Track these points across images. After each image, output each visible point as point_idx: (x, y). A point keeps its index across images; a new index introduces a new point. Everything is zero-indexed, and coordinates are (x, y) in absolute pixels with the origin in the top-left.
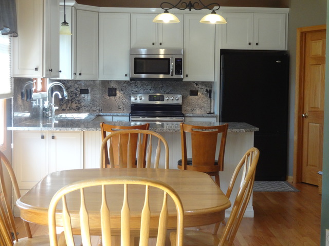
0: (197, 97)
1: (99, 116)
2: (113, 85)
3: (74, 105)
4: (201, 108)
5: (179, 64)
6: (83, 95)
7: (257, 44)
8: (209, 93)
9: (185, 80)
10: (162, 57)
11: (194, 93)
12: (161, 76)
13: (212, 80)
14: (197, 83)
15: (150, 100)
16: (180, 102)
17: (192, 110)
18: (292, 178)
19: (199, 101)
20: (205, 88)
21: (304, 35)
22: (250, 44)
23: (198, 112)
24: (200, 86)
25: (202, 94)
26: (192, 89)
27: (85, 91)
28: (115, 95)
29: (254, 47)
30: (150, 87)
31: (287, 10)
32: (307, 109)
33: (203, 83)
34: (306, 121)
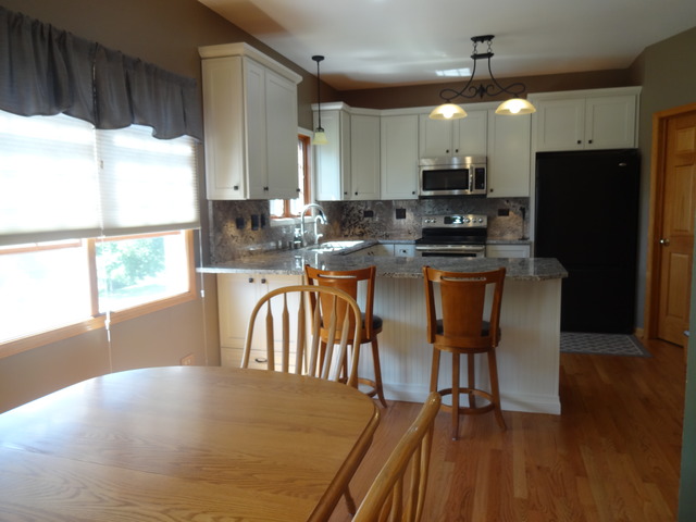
0: (507, 218)
1: (378, 244)
2: (401, 205)
3: (358, 231)
4: (513, 232)
5: (481, 175)
6: (366, 219)
7: (590, 142)
8: (524, 211)
9: (490, 195)
10: (455, 167)
11: (505, 212)
12: (456, 192)
13: (527, 195)
14: (508, 200)
15: (446, 223)
16: (485, 224)
17: (502, 234)
18: (641, 331)
19: (511, 223)
20: (519, 207)
21: (665, 123)
22: (579, 142)
23: (509, 237)
24: (512, 204)
25: (515, 213)
26: (501, 207)
27: (369, 214)
28: (405, 217)
29: (586, 147)
30: (446, 206)
31: (638, 89)
32: (668, 232)
33: (516, 199)
34: (666, 250)
